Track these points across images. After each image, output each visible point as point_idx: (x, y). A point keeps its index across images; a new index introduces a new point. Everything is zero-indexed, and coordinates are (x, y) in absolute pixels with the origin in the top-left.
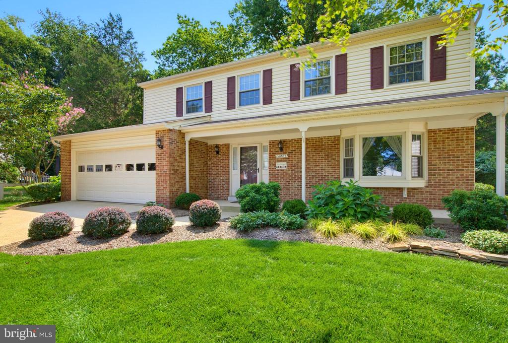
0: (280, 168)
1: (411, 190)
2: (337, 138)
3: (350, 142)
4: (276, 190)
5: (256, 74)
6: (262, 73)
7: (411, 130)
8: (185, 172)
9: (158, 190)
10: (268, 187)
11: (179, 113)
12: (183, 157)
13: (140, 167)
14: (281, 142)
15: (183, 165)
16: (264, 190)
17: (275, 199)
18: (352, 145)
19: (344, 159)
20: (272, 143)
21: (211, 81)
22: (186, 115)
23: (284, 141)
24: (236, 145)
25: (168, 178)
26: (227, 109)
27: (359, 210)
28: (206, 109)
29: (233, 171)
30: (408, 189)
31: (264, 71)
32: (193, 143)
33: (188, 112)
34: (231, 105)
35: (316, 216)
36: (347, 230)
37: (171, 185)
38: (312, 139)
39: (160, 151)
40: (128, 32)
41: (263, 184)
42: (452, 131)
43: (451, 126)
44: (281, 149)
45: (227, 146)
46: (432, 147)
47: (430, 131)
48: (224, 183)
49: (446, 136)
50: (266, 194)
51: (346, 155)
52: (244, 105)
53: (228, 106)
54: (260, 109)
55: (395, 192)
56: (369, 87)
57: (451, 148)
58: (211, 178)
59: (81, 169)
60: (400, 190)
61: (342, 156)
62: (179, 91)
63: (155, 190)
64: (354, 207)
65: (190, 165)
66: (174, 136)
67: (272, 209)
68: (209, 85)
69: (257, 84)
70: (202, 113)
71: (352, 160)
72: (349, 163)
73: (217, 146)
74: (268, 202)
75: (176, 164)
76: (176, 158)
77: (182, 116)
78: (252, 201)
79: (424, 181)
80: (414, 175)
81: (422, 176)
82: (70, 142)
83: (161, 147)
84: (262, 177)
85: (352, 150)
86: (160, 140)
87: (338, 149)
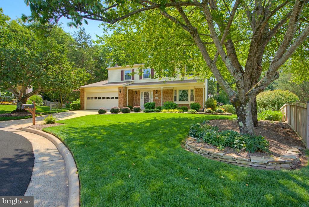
0: (156, 99)
2: (173, 90)
3: (176, 91)
4: (154, 104)
7: (190, 89)
8: (127, 100)
9: (119, 105)
10: (152, 103)
11: (122, 79)
13: (112, 98)
14: (157, 91)
15: (126, 97)
17: (154, 106)
20: (153, 90)
21: (134, 69)
22: (125, 80)
23: (158, 90)
24: (142, 91)
25: (123, 101)
27: (172, 107)
29: (142, 100)
30: (190, 104)
32: (129, 90)
34: (141, 78)
35: (163, 109)
36: (168, 111)
37: (123, 103)
40: (89, 35)
44: (157, 93)
45: (140, 91)
46: (196, 93)
47: (195, 89)
48: (138, 103)
49: (199, 90)
50: (152, 105)
52: (145, 78)
54: (150, 80)
55: (187, 105)
58: (134, 102)
59: (88, 98)
60: (188, 104)
61: (174, 95)
62: (122, 72)
65: (128, 97)
66: (124, 89)
67: (153, 108)
68: (133, 71)
69: (150, 72)
70: (131, 80)
72: (175, 97)
73: (136, 91)
74: (152, 107)
75: (124, 97)
76: (125, 95)
78: (148, 106)
80: (191, 100)
81: (193, 101)
82: (84, 89)
83: (120, 92)
84: (151, 101)
85: (176, 93)
86: (120, 90)
87: (173, 93)
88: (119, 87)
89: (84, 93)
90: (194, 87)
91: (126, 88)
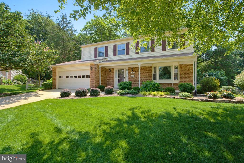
0: (132, 77)
1: (174, 84)
2: (151, 67)
3: (155, 68)
4: (130, 84)
5: (124, 44)
6: (126, 44)
7: (174, 65)
8: (99, 78)
9: (90, 84)
10: (128, 83)
11: (96, 57)
12: (99, 73)
13: (84, 77)
14: (132, 68)
15: (99, 76)
16: (127, 84)
17: (130, 86)
18: (156, 69)
19: (154, 74)
20: (129, 68)
21: (108, 46)
22: (98, 58)
23: (134, 68)
24: (116, 69)
25: (94, 80)
26: (114, 56)
27: (154, 89)
28: (105, 56)
29: (116, 78)
30: (173, 83)
31: (127, 43)
32: (102, 68)
33: (99, 56)
34: (115, 55)
35: (142, 91)
36: (150, 94)
37: (95, 83)
38: (143, 67)
39: (92, 71)
41: (126, 82)
42: (186, 65)
43: (186, 64)
44: (133, 70)
45: (113, 69)
46: (181, 70)
47: (180, 65)
48: (112, 82)
49: (185, 67)
50: (127, 85)
51: (154, 73)
52: (119, 55)
53: (114, 55)
54: (125, 56)
56: (162, 50)
57: (186, 70)
58: (108, 81)
60: (171, 84)
62: (96, 49)
63: (89, 85)
64: (153, 88)
65: (101, 76)
66: (96, 66)
67: (129, 89)
68: (107, 47)
69: (124, 47)
70: (104, 57)
71: (156, 74)
72: (155, 75)
73: (110, 69)
74: (128, 87)
75: (96, 75)
76: (97, 73)
77: (97, 58)
78: (123, 87)
79: (178, 81)
80: (175, 79)
81: (177, 79)
82: (56, 67)
83: (92, 70)
84: (126, 80)
85: (156, 71)
86: (91, 67)
87: (152, 70)
88: (90, 65)
89: (56, 71)
90: (179, 62)
91: (98, 65)
